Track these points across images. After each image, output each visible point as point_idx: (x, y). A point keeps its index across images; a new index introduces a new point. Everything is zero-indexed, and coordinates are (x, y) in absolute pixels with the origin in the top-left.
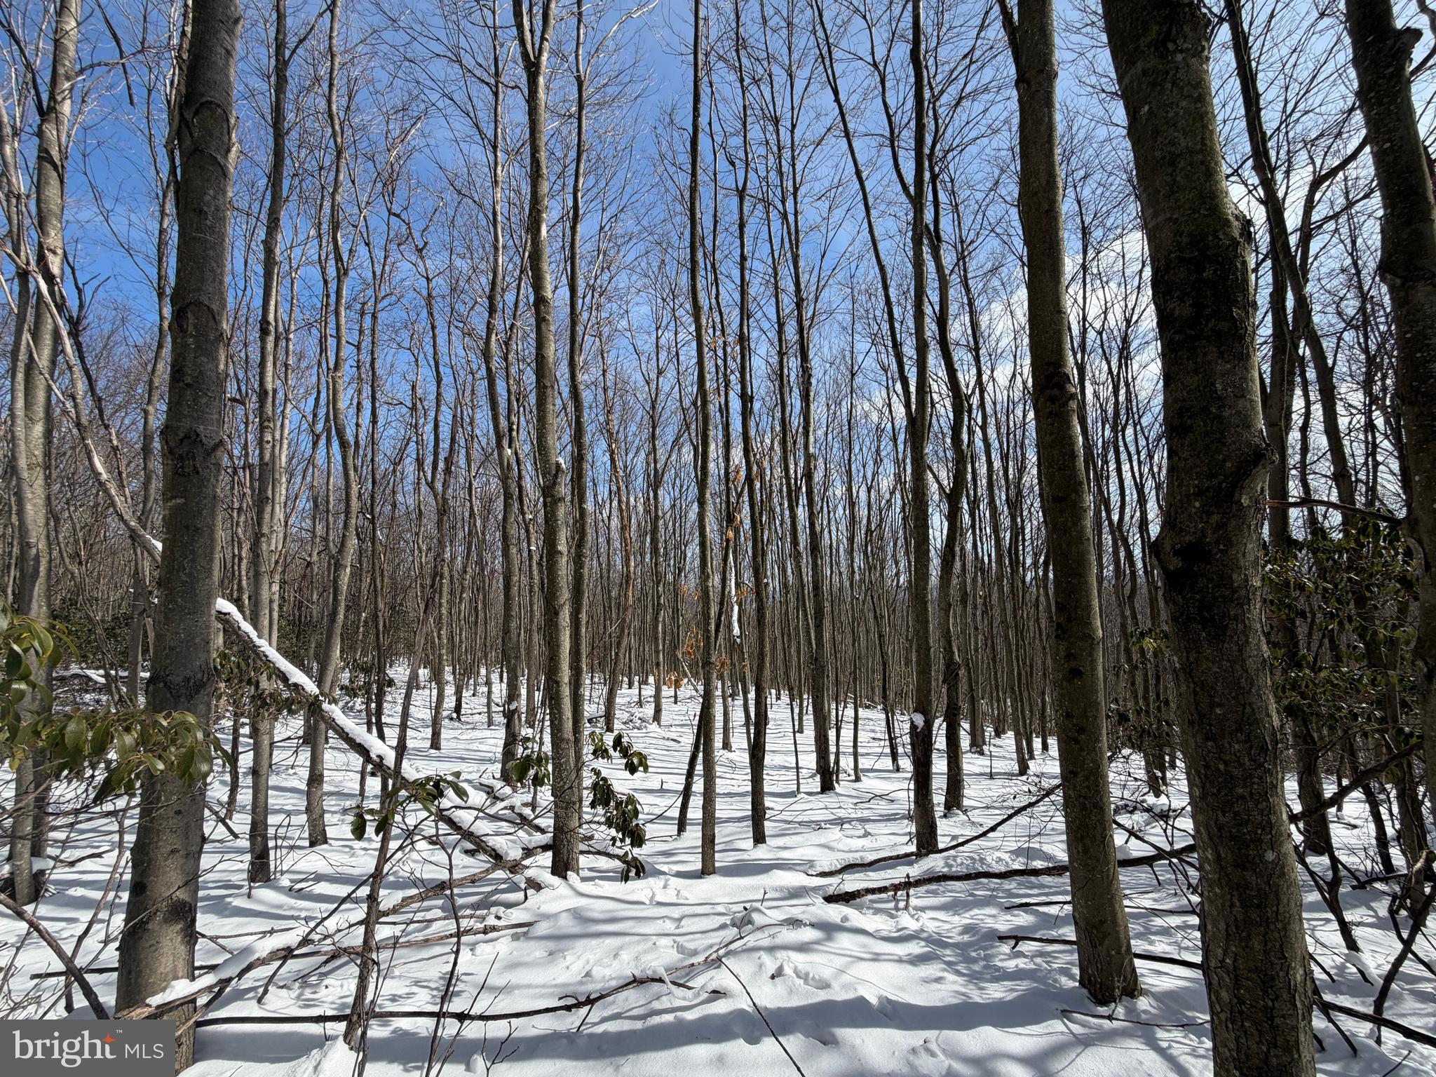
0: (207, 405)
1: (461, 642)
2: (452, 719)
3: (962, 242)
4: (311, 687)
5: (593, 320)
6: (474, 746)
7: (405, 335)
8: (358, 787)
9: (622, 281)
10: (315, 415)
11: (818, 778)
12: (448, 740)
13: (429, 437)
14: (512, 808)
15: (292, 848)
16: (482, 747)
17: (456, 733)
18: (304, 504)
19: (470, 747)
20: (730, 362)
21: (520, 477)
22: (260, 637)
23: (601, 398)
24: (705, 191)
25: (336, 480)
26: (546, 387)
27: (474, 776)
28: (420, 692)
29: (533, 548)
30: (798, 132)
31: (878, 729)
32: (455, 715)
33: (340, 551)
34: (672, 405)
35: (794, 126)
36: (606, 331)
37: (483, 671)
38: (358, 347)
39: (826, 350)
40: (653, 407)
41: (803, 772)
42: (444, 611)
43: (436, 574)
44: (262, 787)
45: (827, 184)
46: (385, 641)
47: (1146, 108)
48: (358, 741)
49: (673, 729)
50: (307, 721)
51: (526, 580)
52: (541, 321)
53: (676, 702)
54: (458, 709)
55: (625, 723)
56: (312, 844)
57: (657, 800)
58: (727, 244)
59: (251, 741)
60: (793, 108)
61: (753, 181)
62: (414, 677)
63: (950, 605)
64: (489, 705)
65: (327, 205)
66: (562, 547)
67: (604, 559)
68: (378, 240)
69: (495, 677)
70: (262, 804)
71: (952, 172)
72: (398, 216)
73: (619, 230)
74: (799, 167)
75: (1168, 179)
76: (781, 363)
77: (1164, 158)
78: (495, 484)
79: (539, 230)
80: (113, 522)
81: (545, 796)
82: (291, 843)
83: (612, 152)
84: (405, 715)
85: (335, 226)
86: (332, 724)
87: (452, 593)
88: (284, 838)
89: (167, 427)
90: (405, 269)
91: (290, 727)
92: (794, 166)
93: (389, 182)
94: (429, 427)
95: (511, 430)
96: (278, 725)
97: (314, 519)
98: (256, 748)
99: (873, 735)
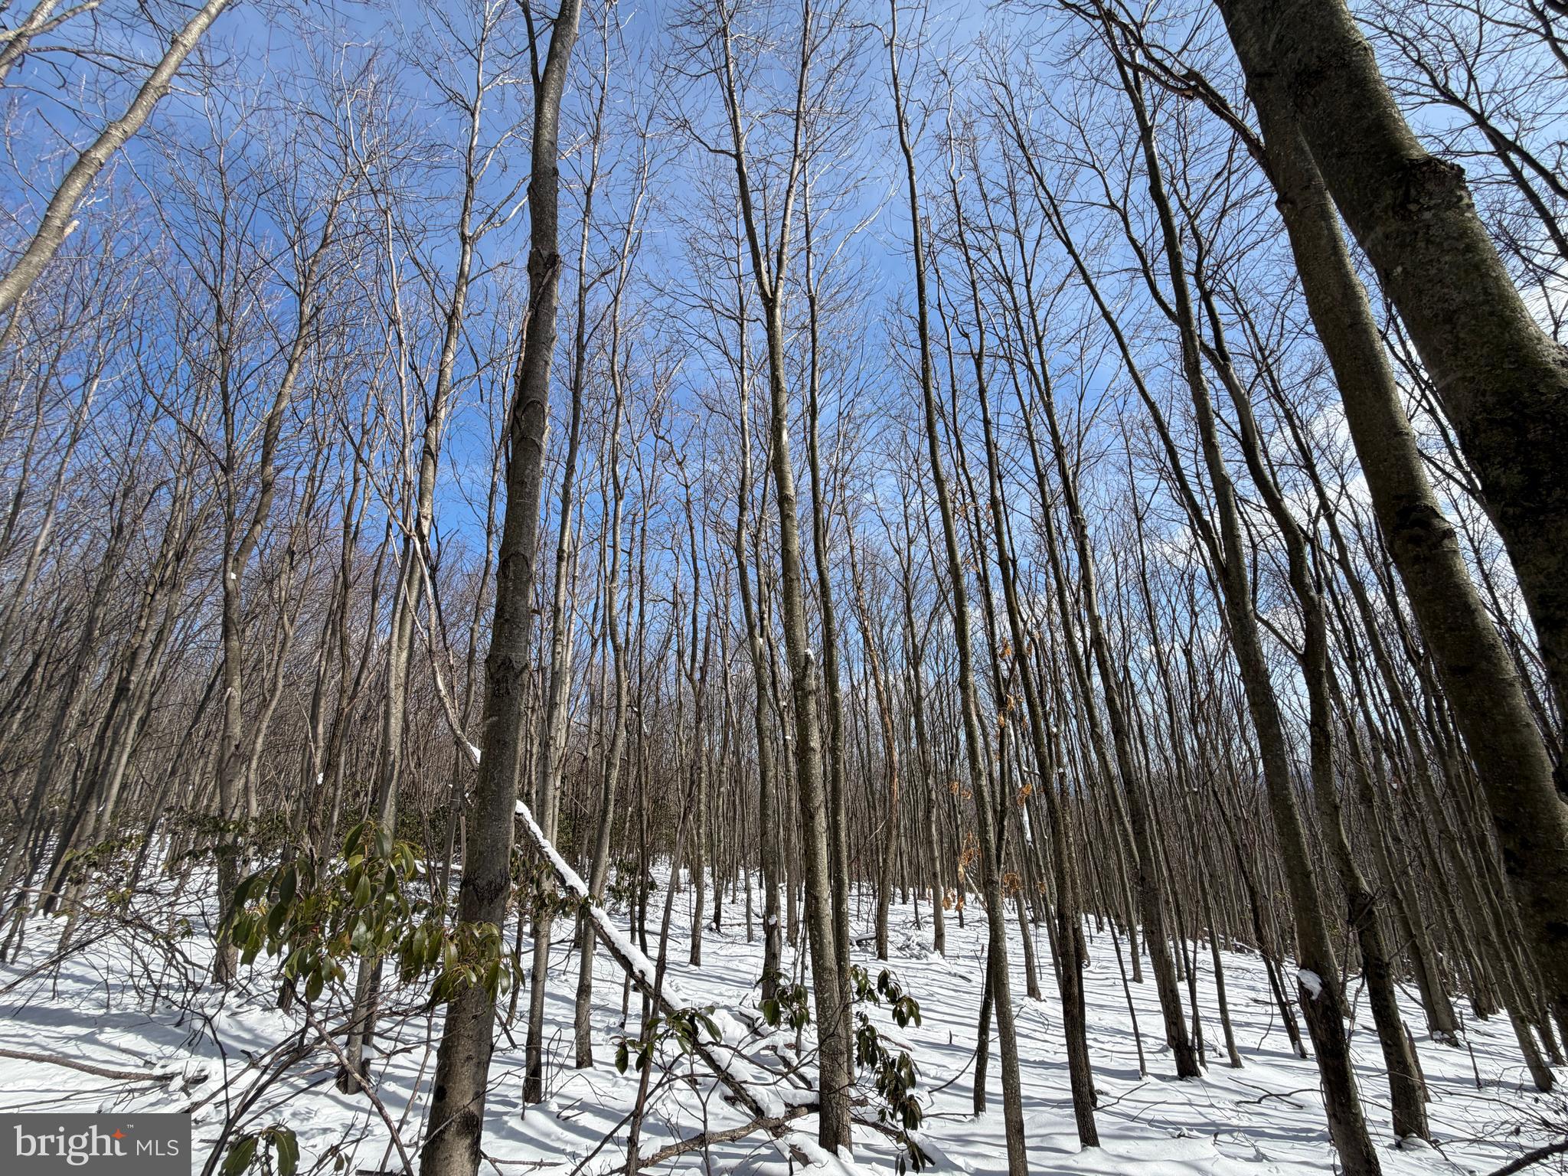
0: (519, 635)
1: (719, 841)
2: (711, 929)
3: (1261, 349)
4: (583, 889)
5: (838, 499)
6: (733, 965)
7: (667, 536)
8: (621, 1003)
9: (863, 459)
10: (594, 619)
11: (1171, 1054)
12: (708, 954)
13: (688, 629)
14: (774, 1048)
15: (562, 1066)
16: (743, 967)
17: (715, 947)
18: (584, 699)
19: (730, 965)
20: (983, 526)
21: (773, 663)
22: (545, 837)
23: (849, 574)
24: (939, 363)
25: (611, 676)
26: (792, 580)
27: (734, 1002)
28: (681, 895)
29: (788, 737)
30: (1034, 286)
31: (1260, 986)
32: (714, 925)
33: (611, 751)
34: (927, 574)
35: (1028, 281)
36: (850, 508)
37: (742, 873)
38: (630, 554)
39: (1102, 493)
40: (906, 578)
41: (1149, 1043)
42: (703, 808)
43: (695, 766)
44: (539, 995)
45: (1075, 325)
46: (648, 839)
47: (1399, 269)
48: (623, 952)
49: (961, 961)
50: (579, 923)
51: (782, 772)
52: (785, 517)
53: (962, 925)
54: (717, 918)
55: (900, 949)
56: (579, 1065)
57: (946, 1060)
58: (968, 406)
59: (532, 941)
60: (1025, 265)
61: (991, 341)
62: (675, 877)
63: (1336, 808)
64: (748, 916)
65: (608, 442)
66: (815, 743)
67: (864, 746)
68: (647, 461)
69: (754, 881)
70: (537, 1013)
71: (1232, 281)
72: (662, 438)
73: (857, 412)
74: (1040, 315)
75: (1449, 337)
76: (1046, 515)
77: (1436, 316)
78: (749, 669)
79: (780, 436)
80: (441, 723)
81: (810, 1036)
82: (560, 1060)
83: (846, 343)
84: (666, 923)
85: (615, 461)
86: (600, 931)
87: (711, 786)
88: (556, 1054)
89: (490, 656)
90: (668, 480)
91: (563, 928)
92: (1033, 317)
93: (655, 416)
94: (689, 619)
95: (762, 619)
96: (554, 926)
97: (591, 714)
98: (537, 949)
99: (1253, 995)
